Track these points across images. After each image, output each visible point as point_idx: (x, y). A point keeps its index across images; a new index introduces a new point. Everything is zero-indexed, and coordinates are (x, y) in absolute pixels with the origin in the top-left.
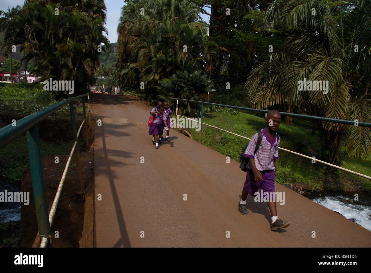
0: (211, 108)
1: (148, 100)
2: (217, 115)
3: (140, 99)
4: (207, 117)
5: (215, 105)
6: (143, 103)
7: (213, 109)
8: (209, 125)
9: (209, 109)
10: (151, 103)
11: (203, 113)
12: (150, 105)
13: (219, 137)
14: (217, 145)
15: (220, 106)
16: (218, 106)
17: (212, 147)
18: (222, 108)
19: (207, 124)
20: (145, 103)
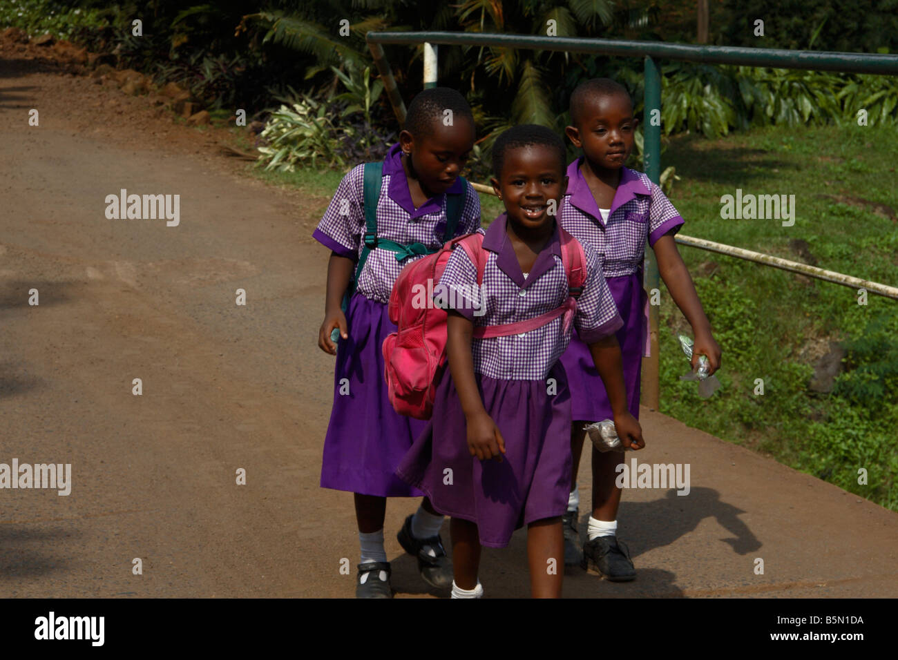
0: (731, 89)
1: (165, 58)
2: (786, 147)
3: (92, 57)
4: (702, 177)
5: (771, 64)
6: (129, 87)
7: (748, 98)
8: (724, 247)
9: (714, 104)
10: (198, 87)
11: (661, 145)
12: (189, 105)
13: (821, 347)
14: (810, 418)
15: (818, 67)
16: (798, 67)
17: (763, 440)
18: (832, 79)
19: (704, 242)
20: (142, 90)
